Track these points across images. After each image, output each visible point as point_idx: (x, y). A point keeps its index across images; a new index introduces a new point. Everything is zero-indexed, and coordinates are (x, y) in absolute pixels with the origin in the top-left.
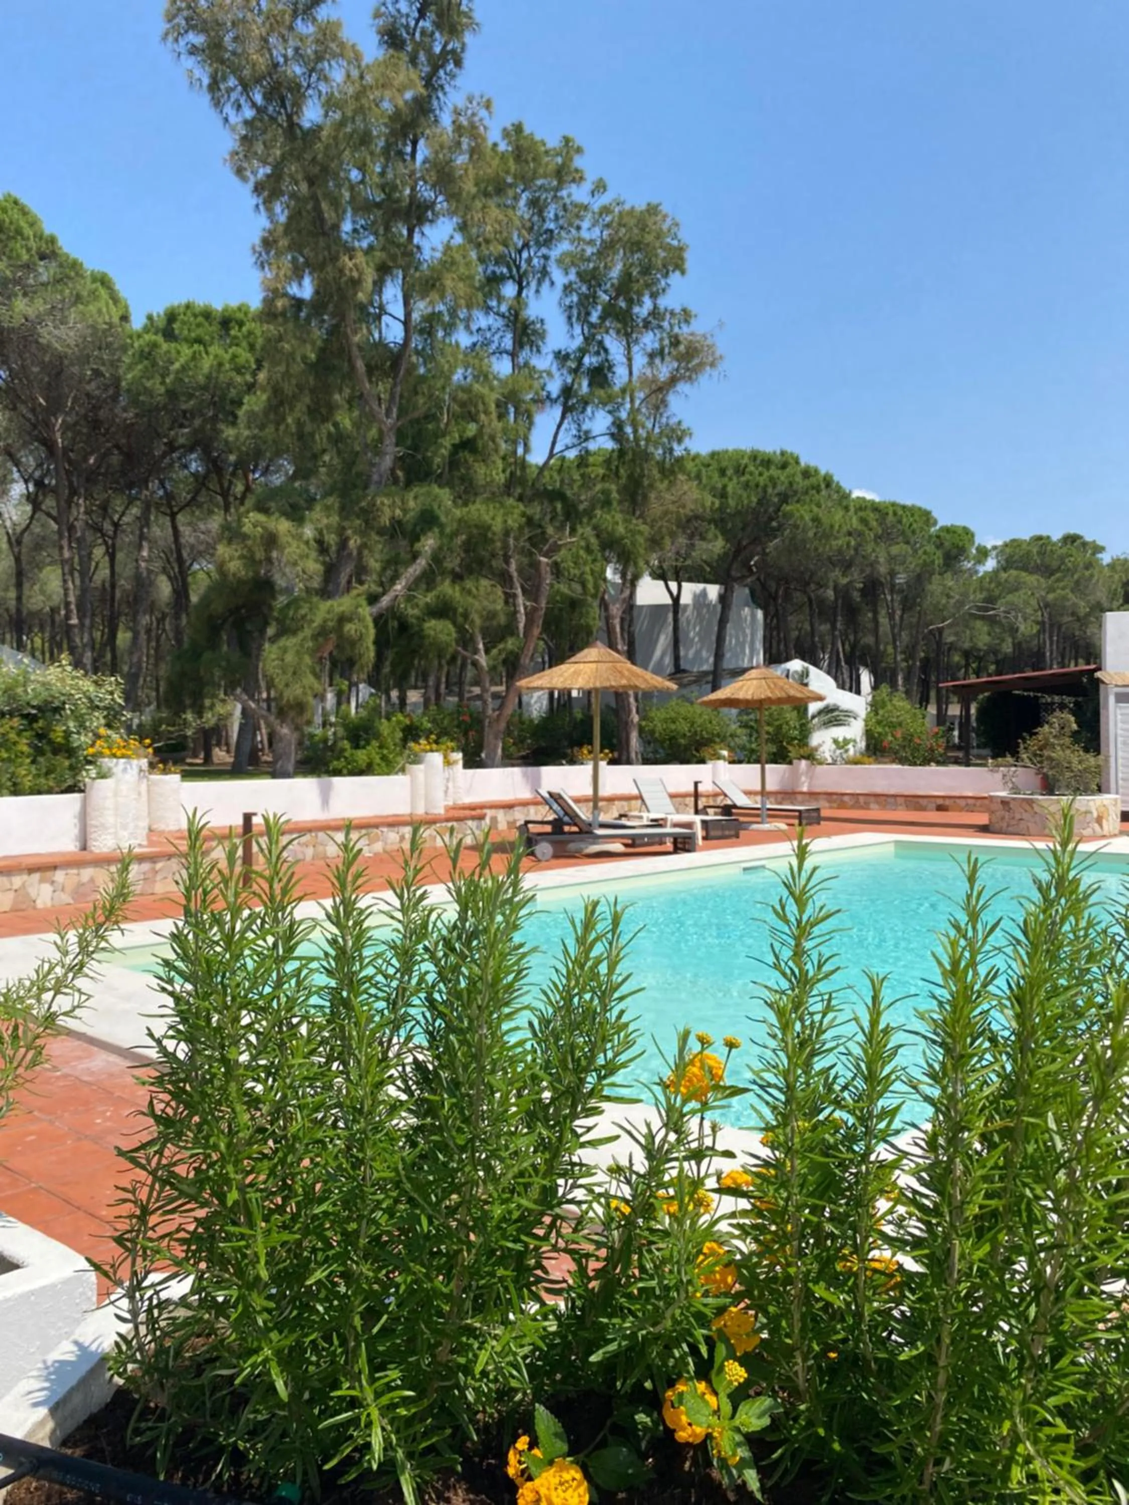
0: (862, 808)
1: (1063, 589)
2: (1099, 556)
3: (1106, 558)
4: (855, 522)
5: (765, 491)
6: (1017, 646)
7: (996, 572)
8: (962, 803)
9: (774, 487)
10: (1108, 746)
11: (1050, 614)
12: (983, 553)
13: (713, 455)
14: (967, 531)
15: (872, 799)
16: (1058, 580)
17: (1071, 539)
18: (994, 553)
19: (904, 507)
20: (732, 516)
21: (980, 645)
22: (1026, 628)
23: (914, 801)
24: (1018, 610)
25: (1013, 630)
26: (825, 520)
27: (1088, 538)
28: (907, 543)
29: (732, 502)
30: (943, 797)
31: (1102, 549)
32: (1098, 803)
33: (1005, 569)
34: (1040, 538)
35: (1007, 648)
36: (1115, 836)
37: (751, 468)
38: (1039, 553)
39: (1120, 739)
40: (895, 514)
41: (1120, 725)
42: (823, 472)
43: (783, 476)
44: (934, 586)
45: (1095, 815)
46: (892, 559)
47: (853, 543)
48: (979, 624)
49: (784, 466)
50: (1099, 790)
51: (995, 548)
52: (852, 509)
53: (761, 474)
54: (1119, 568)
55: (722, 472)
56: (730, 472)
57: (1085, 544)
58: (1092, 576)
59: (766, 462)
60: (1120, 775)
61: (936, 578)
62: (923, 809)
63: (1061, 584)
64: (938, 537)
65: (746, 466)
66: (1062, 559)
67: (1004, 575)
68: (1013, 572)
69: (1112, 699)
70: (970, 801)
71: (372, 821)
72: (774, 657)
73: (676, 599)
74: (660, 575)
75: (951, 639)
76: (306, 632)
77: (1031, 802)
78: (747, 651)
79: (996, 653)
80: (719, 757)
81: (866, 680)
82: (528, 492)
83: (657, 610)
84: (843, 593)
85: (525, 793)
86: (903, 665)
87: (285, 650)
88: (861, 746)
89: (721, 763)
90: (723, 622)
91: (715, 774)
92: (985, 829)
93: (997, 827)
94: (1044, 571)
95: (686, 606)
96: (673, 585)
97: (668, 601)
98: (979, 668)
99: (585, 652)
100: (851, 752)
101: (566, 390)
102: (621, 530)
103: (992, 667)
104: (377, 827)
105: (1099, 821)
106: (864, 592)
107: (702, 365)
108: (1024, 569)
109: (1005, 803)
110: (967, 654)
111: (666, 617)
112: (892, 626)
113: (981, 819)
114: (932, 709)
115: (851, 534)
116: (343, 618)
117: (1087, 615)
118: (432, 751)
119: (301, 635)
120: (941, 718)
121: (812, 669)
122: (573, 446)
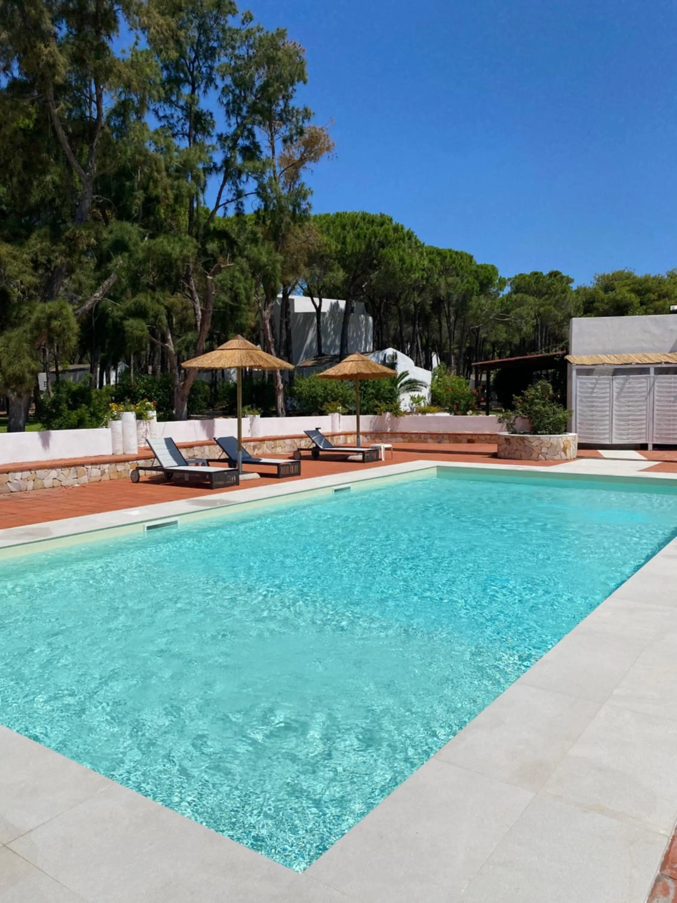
0: (423, 442)
1: (549, 305)
2: (571, 285)
3: (574, 286)
4: (426, 262)
5: (370, 241)
6: (523, 340)
7: (510, 294)
8: (483, 438)
9: (376, 238)
10: (571, 402)
11: (541, 320)
12: (503, 282)
13: (338, 215)
14: (494, 268)
15: (429, 436)
16: (546, 299)
17: (554, 274)
18: (509, 283)
19: (457, 253)
20: (348, 256)
21: (501, 339)
22: (527, 329)
23: (455, 438)
24: (522, 317)
25: (519, 330)
26: (408, 260)
27: (564, 274)
28: (458, 275)
29: (349, 248)
30: (472, 435)
31: (572, 281)
32: (564, 439)
33: (515, 293)
34: (536, 273)
35: (516, 340)
36: (574, 459)
37: (362, 224)
38: (535, 282)
39: (578, 398)
40: (451, 257)
41: (578, 389)
42: (406, 230)
43: (380, 230)
44: (474, 302)
45: (562, 446)
46: (448, 285)
47: (426, 275)
48: (501, 326)
49: (382, 224)
50: (566, 431)
51: (509, 279)
52: (425, 254)
53: (367, 229)
54: (581, 292)
55: (344, 227)
56: (348, 228)
57: (562, 277)
58: (565, 297)
59: (372, 222)
60: (578, 420)
61: (475, 298)
62: (460, 442)
63: (548, 302)
64: (476, 272)
65: (359, 223)
66: (549, 287)
67: (514, 296)
68: (520, 295)
69: (574, 373)
70: (488, 437)
71: (79, 461)
72: (380, 346)
73: (318, 309)
74: (309, 293)
75: (484, 336)
76: (27, 326)
77: (523, 439)
78: (363, 342)
79: (510, 343)
80: (336, 411)
81: (435, 361)
82: (201, 232)
83: (307, 316)
84: (418, 306)
85: (203, 437)
86: (456, 351)
87: (10, 339)
88: (428, 400)
89: (337, 414)
90: (345, 323)
91: (333, 422)
92: (495, 456)
93: (502, 454)
94: (538, 294)
95: (325, 313)
96: (317, 300)
97: (314, 310)
98: (500, 353)
99: (230, 342)
100: (423, 405)
101: (227, 162)
102: (264, 259)
103: (508, 352)
104: (83, 465)
105: (564, 450)
106: (433, 306)
107: (321, 150)
108: (526, 292)
109: (507, 439)
110: (494, 345)
111: (313, 320)
112: (449, 327)
113: (493, 448)
114: (473, 377)
115: (423, 270)
116: (51, 317)
117: (562, 321)
118: (127, 411)
119: (21, 329)
120: (477, 383)
121: (399, 354)
122: (232, 201)
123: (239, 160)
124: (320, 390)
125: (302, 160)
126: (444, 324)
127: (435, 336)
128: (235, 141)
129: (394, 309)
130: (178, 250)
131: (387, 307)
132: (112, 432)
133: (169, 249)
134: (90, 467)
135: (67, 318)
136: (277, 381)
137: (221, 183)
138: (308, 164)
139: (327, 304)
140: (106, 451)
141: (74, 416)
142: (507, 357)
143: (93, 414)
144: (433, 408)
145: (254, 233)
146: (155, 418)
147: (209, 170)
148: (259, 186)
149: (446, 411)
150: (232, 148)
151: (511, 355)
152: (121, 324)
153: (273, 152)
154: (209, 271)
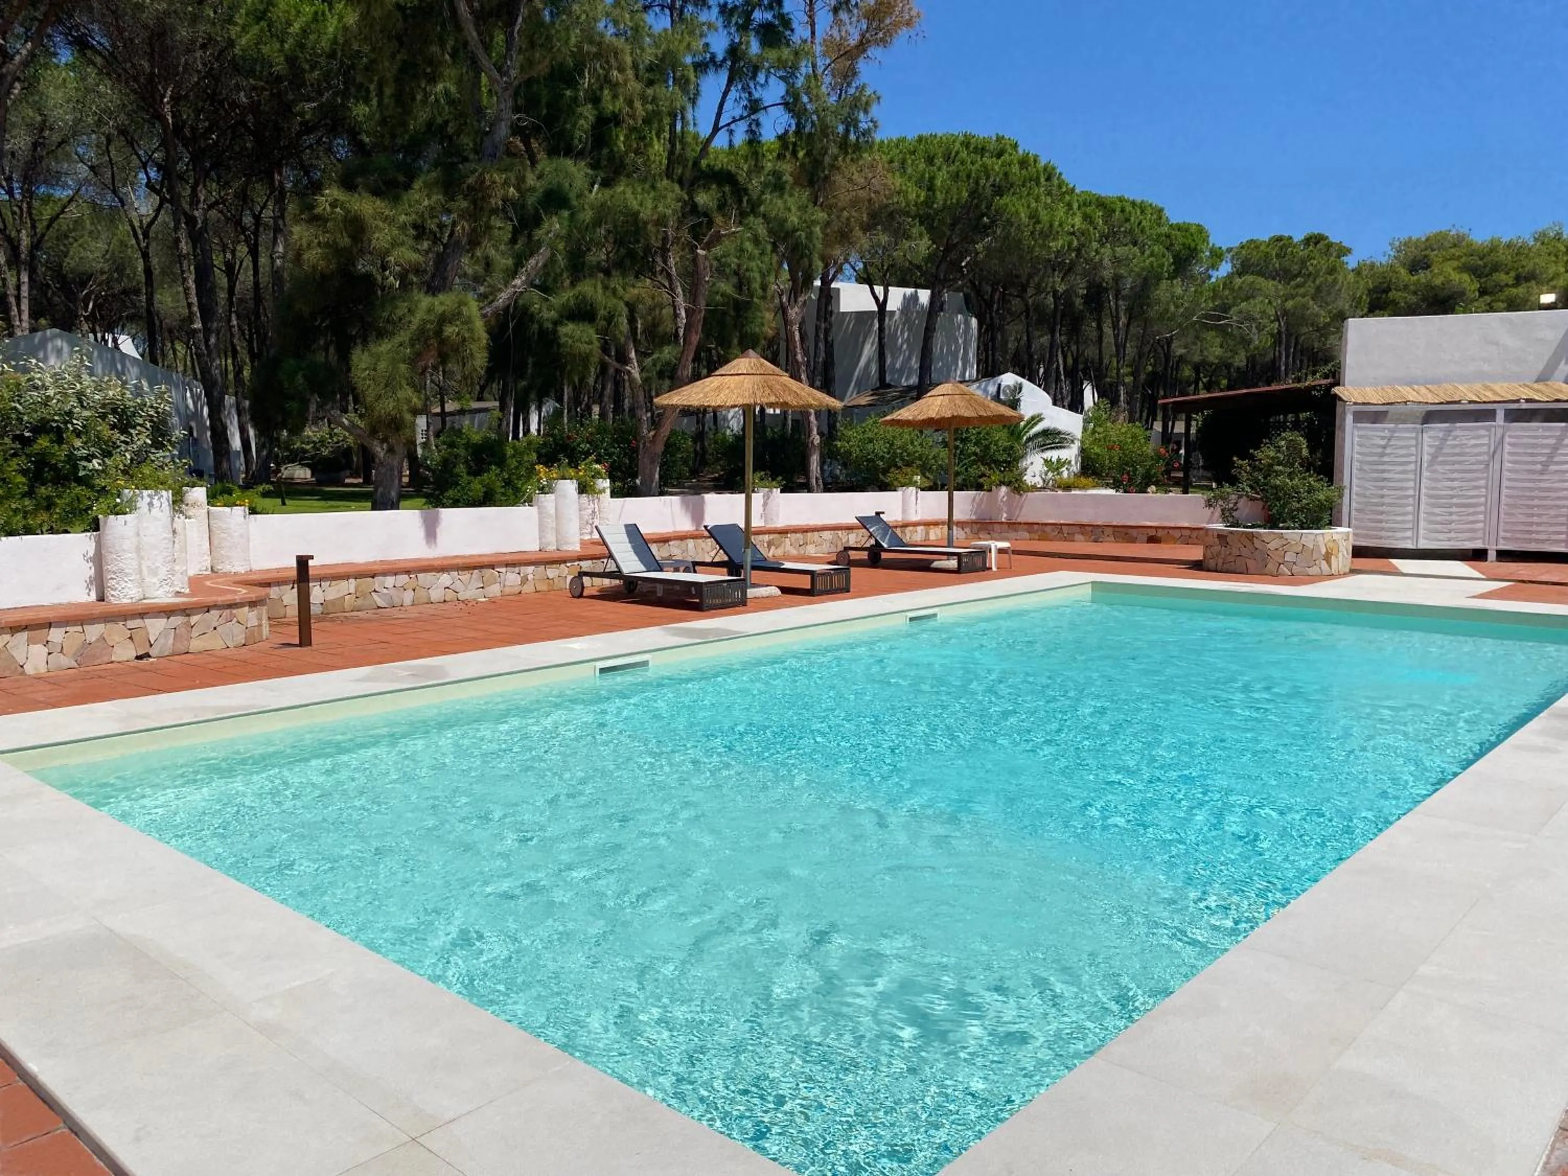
0: (1066, 539)
1: (1304, 296)
2: (1345, 259)
3: (1351, 262)
4: (1078, 221)
5: (977, 183)
6: (1251, 360)
7: (1230, 276)
8: (1177, 534)
9: (988, 178)
10: (1342, 472)
11: (1287, 324)
12: (1217, 255)
13: (920, 139)
14: (1200, 230)
15: (1078, 529)
16: (1298, 286)
17: (1314, 240)
18: (1229, 256)
19: (1133, 204)
20: (937, 212)
21: (1211, 359)
22: (1260, 340)
23: (1125, 533)
24: (1250, 318)
25: (1246, 342)
26: (1044, 215)
27: (1333, 239)
28: (1135, 244)
29: (939, 196)
30: (1156, 528)
31: (1347, 251)
32: (1327, 538)
33: (1240, 274)
34: (1280, 239)
35: (1240, 360)
36: (1345, 574)
37: (964, 154)
38: (1278, 256)
39: (1356, 465)
40: (1123, 211)
41: (1357, 448)
42: (1043, 162)
43: (996, 165)
44: (1163, 291)
45: (1324, 551)
46: (1117, 261)
47: (1075, 243)
48: (1209, 335)
49: (1000, 155)
50: (1330, 524)
51: (1229, 250)
52: (1075, 206)
53: (972, 163)
54: (1364, 273)
55: (930, 160)
56: (938, 161)
57: (1330, 245)
58: (1335, 281)
59: (981, 150)
60: (1354, 505)
61: (1164, 284)
62: (1133, 540)
63: (1302, 290)
64: (1168, 236)
65: (957, 153)
66: (1303, 262)
67: (1238, 281)
68: (1250, 278)
69: (1349, 418)
70: (1187, 533)
71: (486, 560)
72: (989, 370)
73: (882, 305)
74: (866, 279)
75: (1181, 351)
76: (403, 336)
77: (1251, 537)
78: (960, 363)
79: (1228, 366)
80: (911, 483)
81: (1089, 396)
82: (688, 174)
83: (862, 317)
84: (1064, 300)
85: (685, 525)
86: (1128, 380)
87: (378, 358)
88: (1076, 468)
89: (912, 490)
90: (929, 331)
91: (904, 502)
92: (1198, 566)
93: (1212, 563)
94: (1285, 275)
95: (893, 313)
96: (879, 290)
97: (875, 308)
98: (1210, 382)
99: (735, 362)
100: (1065, 475)
101: (734, 52)
102: (794, 219)
103: (1224, 382)
104: (492, 567)
105: (1327, 558)
106: (1087, 299)
107: (896, 25)
108: (1261, 274)
109: (1221, 537)
110: (1197, 368)
111: (872, 325)
112: (1116, 337)
113: (1196, 553)
114: (1158, 426)
115: (1073, 234)
116: (444, 320)
117: (1327, 325)
118: (564, 478)
119: (397, 339)
120: (1167, 437)
121: (1025, 382)
122: (742, 118)
123: (754, 47)
124: (880, 448)
125: (862, 46)
126: (1108, 330)
127: (1091, 352)
128: (748, 15)
129: (1016, 304)
130: (649, 204)
131: (1004, 299)
132: (540, 513)
133: (635, 205)
134: (503, 570)
135: (468, 321)
136: (810, 431)
137: (723, 88)
138: (874, 52)
139: (896, 297)
140: (530, 544)
141: (477, 487)
142: (1222, 390)
143: (508, 483)
144: (1083, 480)
145: (777, 175)
146: (608, 491)
147: (701, 67)
148: (787, 92)
149: (1107, 486)
150: (744, 28)
151: (1230, 388)
152: (555, 332)
153: (813, 33)
154: (699, 241)
